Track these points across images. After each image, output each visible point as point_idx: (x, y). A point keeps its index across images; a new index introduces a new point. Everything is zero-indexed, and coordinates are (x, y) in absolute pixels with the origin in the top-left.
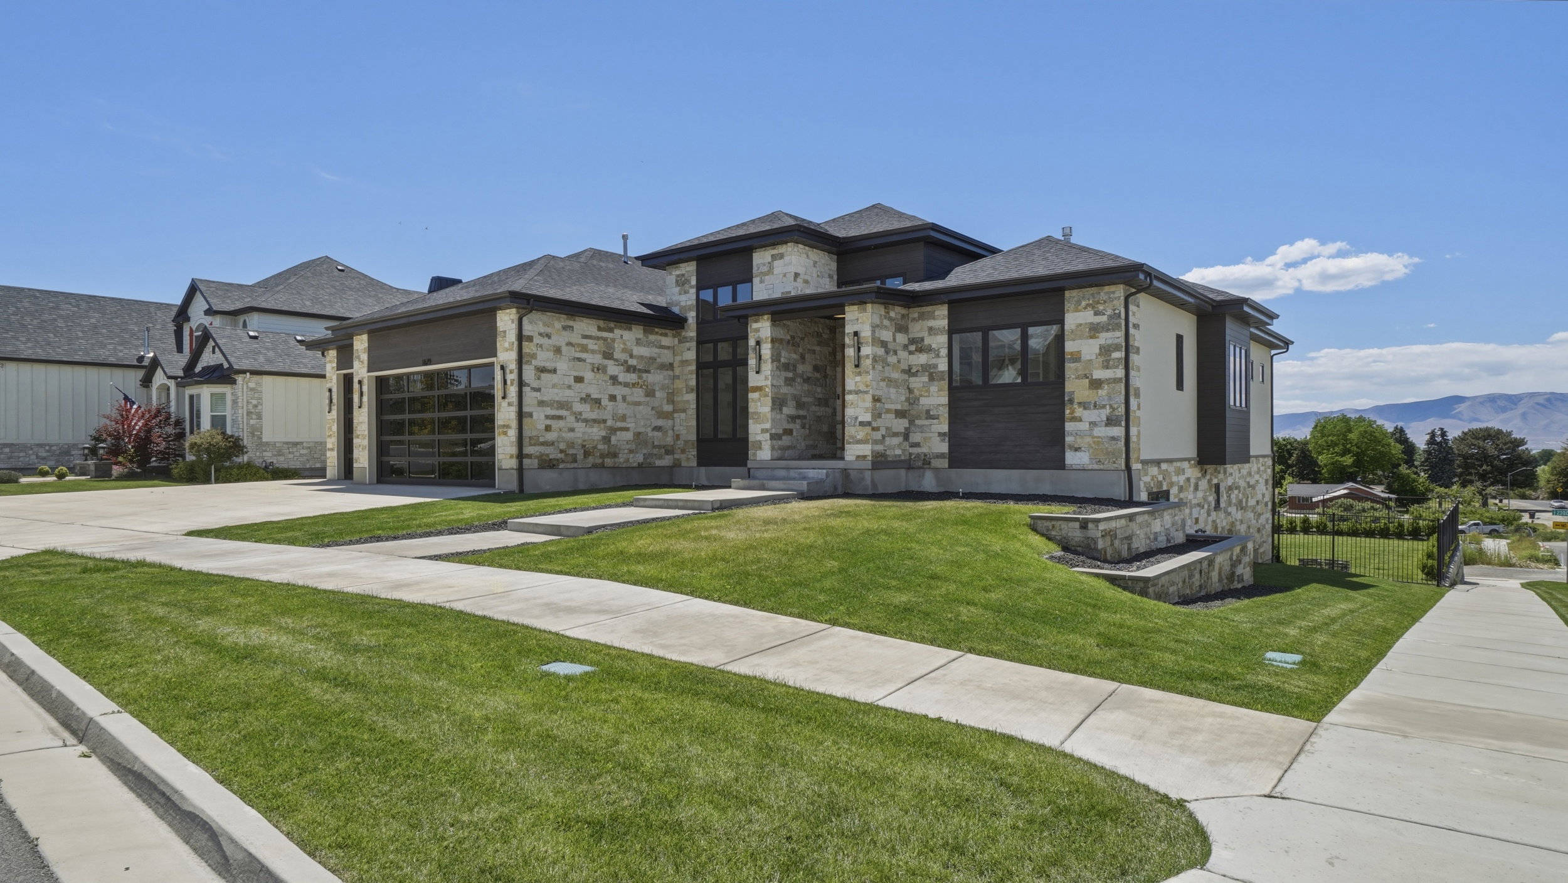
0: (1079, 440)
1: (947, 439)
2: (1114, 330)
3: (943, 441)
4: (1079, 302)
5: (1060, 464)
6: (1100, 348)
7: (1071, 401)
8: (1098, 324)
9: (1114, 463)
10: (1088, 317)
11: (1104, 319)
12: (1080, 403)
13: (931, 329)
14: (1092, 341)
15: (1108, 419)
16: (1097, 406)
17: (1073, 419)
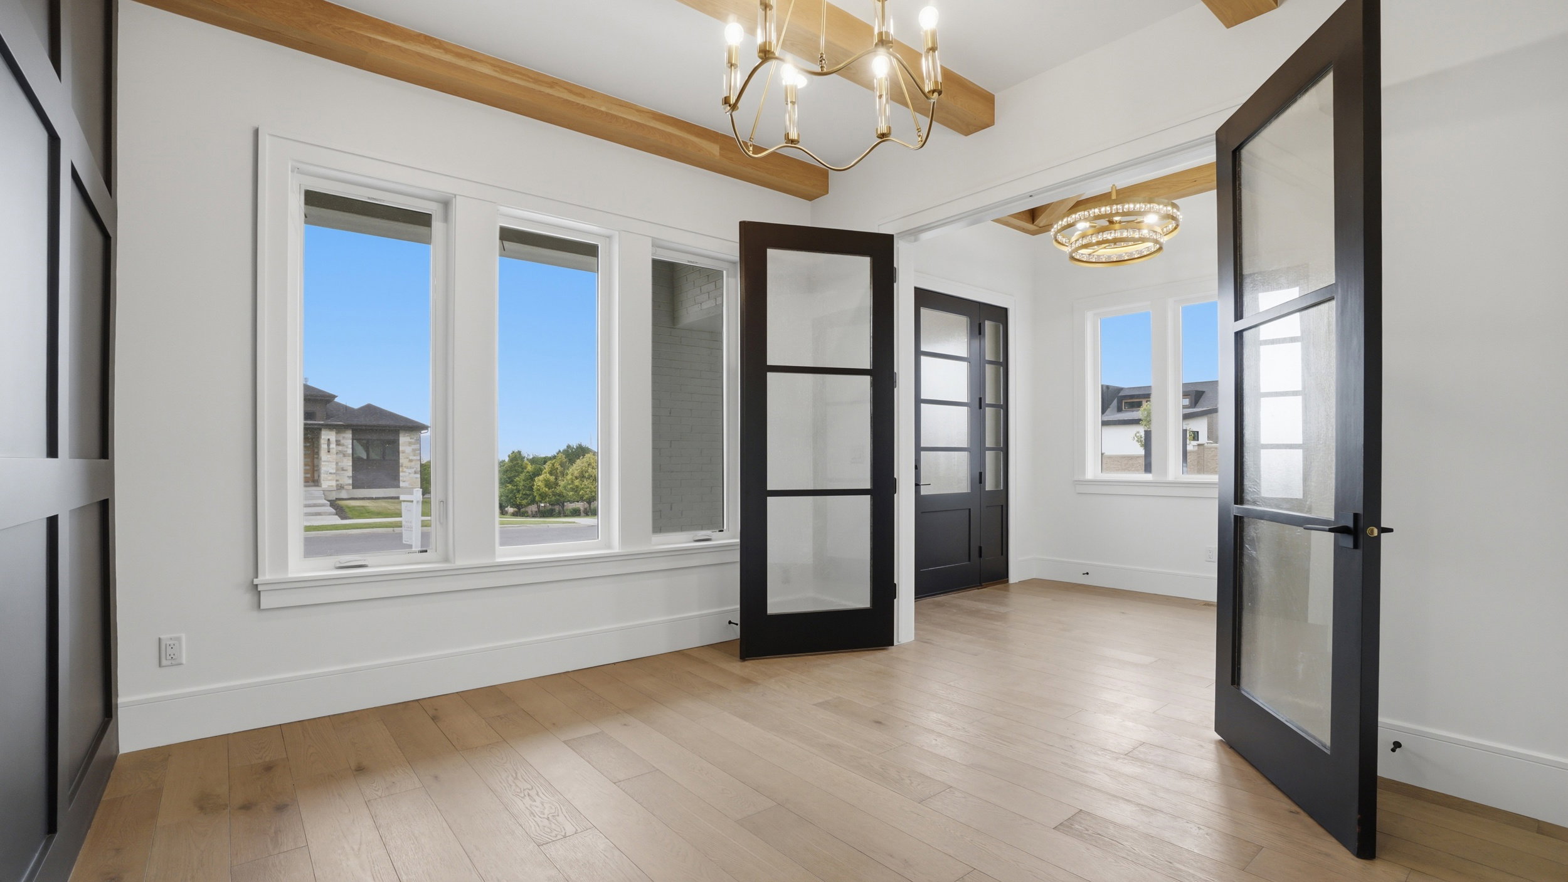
1: (351, 478)
2: (417, 443)
4: (405, 434)
6: (411, 449)
8: (410, 442)
10: (408, 440)
11: (412, 440)
12: (404, 466)
13: (344, 438)
14: (408, 447)
15: (414, 472)
16: (411, 468)
17: (403, 472)
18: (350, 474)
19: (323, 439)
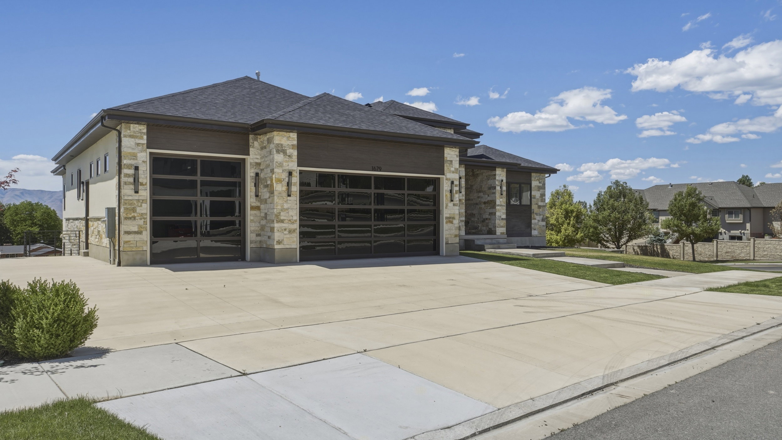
0: (535, 226)
5: (530, 235)
7: (533, 212)
9: (544, 234)
10: (537, 183)
12: (536, 213)
15: (542, 219)
16: (539, 215)
19: (497, 180)
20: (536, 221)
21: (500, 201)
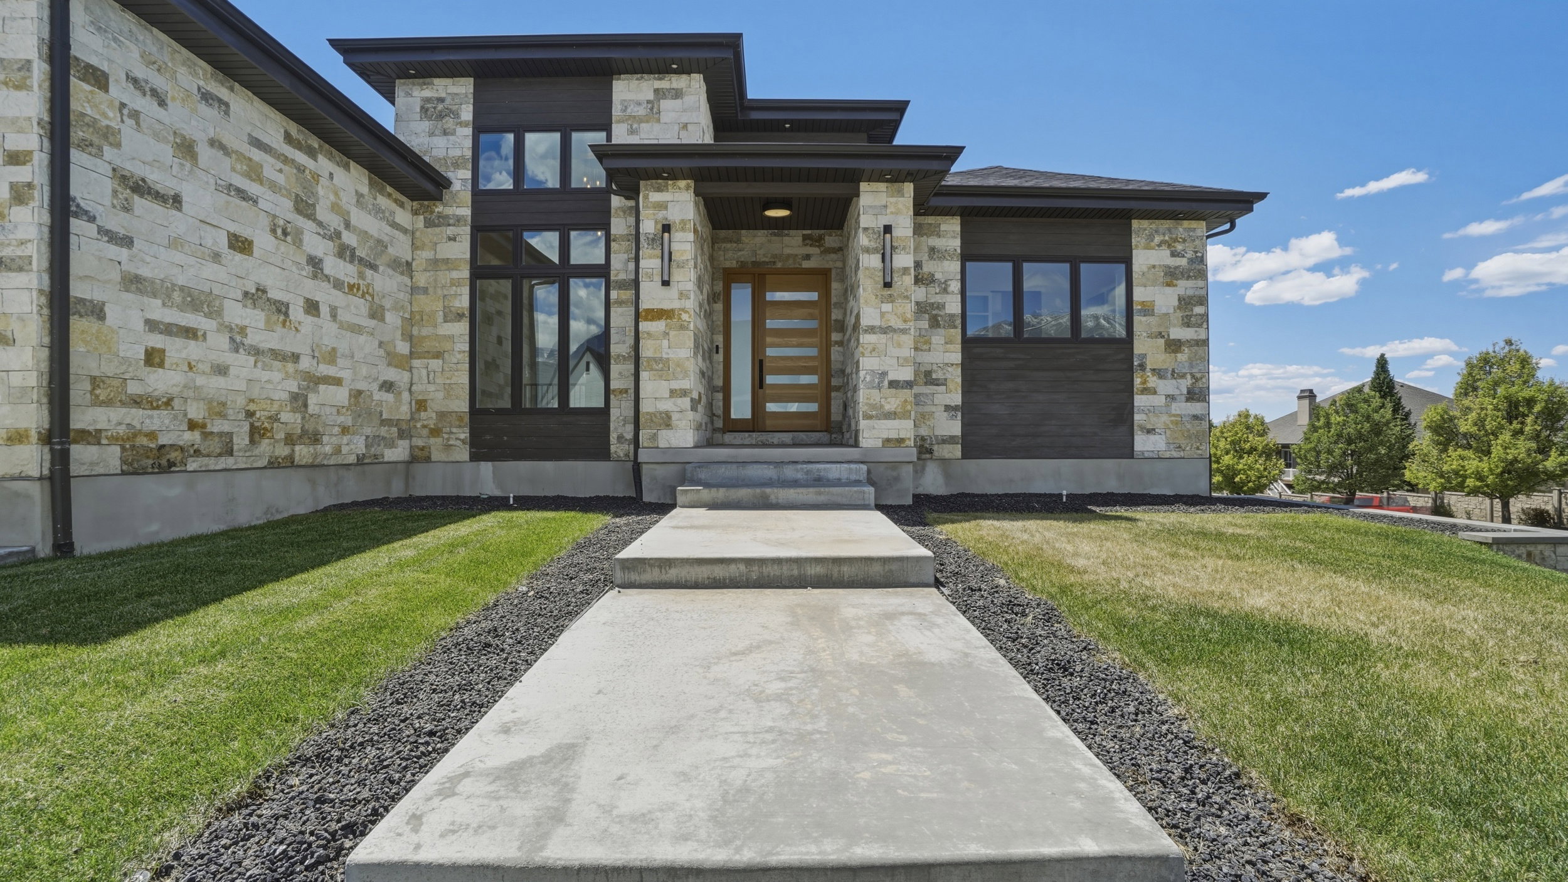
0: (1153, 419)
1: (959, 414)
2: (1196, 278)
3: (953, 417)
4: (1151, 238)
5: (1127, 451)
6: (1179, 299)
7: (1142, 367)
8: (1177, 268)
9: (1198, 448)
10: (1162, 257)
11: (1183, 262)
12: (1154, 370)
13: (932, 250)
14: (1168, 290)
15: (1189, 393)
16: (1175, 375)
17: (1146, 391)
18: (956, 399)
19: (866, 229)
20: (1159, 400)
21: (882, 314)
